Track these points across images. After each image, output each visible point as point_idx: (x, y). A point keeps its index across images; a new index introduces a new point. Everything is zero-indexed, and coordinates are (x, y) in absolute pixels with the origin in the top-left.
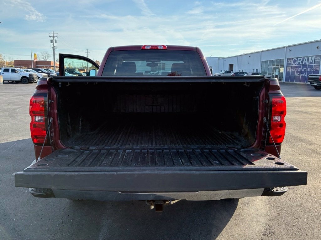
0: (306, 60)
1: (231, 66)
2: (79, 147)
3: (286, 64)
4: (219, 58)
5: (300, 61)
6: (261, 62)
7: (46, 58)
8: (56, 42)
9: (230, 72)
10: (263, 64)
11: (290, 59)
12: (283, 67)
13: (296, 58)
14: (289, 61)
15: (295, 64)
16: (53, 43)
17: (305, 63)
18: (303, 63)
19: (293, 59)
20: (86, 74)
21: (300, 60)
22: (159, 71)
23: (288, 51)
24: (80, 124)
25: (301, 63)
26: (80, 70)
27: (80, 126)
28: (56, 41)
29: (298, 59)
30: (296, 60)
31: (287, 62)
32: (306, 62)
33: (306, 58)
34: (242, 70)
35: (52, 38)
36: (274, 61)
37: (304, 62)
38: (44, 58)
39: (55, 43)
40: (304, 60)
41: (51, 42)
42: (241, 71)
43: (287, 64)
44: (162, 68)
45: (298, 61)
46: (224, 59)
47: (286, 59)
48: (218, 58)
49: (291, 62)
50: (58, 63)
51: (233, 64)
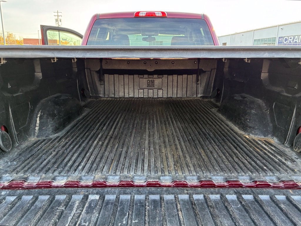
0: (297, 39)
2: (11, 176)
3: (278, 42)
5: (291, 40)
6: (254, 40)
7: (53, 37)
8: (61, 22)
10: (255, 42)
11: (282, 37)
13: (287, 36)
14: (280, 39)
15: (286, 42)
16: (57, 22)
17: (296, 42)
18: (294, 42)
19: (284, 37)
21: (291, 38)
23: (280, 29)
24: (38, 122)
25: (292, 42)
27: (37, 125)
28: (60, 20)
29: (290, 37)
30: (288, 38)
31: (279, 40)
32: (297, 40)
33: (297, 37)
35: (56, 17)
36: (266, 39)
37: (295, 40)
38: (51, 36)
39: (59, 22)
40: (295, 39)
41: (56, 21)
45: (289, 40)
47: (278, 38)
49: (282, 40)
50: (64, 41)
51: (226, 43)
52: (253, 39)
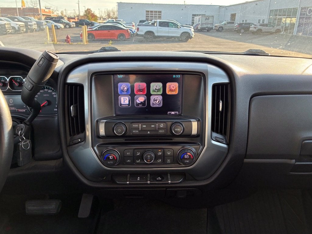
1: (233, 16)
3: (299, 14)
4: (220, 6)
7: (36, 5)
9: (233, 23)
10: (271, 13)
11: (305, 8)
12: (296, 17)
14: (303, 10)
15: (310, 14)
19: (308, 8)
20: (74, 23)
22: (156, 20)
26: (69, 19)
31: (301, 12)
34: (246, 21)
36: (285, 10)
38: (34, 5)
42: (244, 22)
43: (301, 14)
44: (158, 17)
46: (226, 7)
47: (300, 8)
48: (218, 7)
49: (305, 11)
50: (47, 10)
51: (236, 14)
52: (269, 9)
